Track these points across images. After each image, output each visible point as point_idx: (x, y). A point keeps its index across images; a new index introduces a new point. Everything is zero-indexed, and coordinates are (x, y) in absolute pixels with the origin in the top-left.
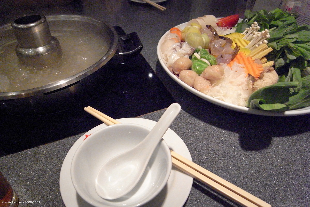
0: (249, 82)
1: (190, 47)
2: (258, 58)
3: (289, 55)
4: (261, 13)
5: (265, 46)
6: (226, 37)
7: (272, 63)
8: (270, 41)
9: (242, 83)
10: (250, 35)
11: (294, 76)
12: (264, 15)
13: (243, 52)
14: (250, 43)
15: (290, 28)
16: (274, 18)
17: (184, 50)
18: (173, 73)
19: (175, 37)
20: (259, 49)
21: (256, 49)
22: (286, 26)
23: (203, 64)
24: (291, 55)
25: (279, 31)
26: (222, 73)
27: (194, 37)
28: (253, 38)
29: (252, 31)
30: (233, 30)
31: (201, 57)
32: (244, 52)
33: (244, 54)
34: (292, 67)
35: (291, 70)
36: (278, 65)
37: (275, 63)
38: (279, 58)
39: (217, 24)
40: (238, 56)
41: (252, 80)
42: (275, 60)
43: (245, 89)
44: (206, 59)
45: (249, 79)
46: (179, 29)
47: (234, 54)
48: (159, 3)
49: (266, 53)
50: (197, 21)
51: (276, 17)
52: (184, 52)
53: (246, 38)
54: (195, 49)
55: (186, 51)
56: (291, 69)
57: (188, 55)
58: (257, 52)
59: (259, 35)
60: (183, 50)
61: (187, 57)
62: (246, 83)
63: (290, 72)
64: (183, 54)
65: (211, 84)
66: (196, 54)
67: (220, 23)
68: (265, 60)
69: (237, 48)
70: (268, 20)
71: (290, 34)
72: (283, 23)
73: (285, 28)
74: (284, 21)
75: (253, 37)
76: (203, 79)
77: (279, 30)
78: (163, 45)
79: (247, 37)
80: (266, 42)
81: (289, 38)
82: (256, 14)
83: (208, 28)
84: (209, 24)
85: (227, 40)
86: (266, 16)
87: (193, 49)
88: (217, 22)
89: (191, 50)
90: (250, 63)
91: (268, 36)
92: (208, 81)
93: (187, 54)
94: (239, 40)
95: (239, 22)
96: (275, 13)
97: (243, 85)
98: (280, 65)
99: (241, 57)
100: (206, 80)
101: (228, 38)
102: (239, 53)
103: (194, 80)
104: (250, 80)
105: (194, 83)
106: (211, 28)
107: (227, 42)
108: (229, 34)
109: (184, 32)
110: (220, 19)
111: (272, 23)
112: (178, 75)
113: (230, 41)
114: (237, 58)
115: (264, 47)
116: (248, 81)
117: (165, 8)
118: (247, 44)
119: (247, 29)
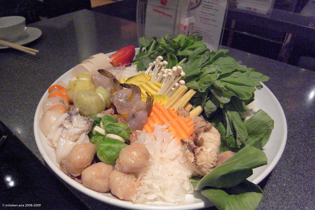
0: (187, 153)
1: (85, 120)
2: (181, 107)
3: (220, 97)
4: (162, 43)
5: (184, 88)
6: (129, 83)
7: (199, 109)
8: (187, 79)
9: (177, 156)
10: (159, 74)
11: (234, 123)
12: (166, 45)
13: (159, 102)
14: (163, 85)
15: (204, 57)
16: (180, 47)
17: (78, 128)
18: (70, 176)
19: (58, 103)
20: (178, 94)
21: (175, 95)
22: (198, 56)
23: (113, 145)
24: (222, 97)
25: (193, 64)
26: (147, 156)
27: (85, 99)
28: (163, 78)
29: (159, 69)
30: (134, 67)
31: (107, 132)
32: (161, 101)
33: (161, 104)
34: (228, 111)
35: (228, 116)
36: (209, 111)
37: (203, 108)
38: (207, 101)
39: (111, 63)
40: (154, 108)
41: (189, 150)
42: (203, 105)
43: (182, 162)
44: (114, 133)
45: (184, 149)
46: (62, 85)
47: (148, 108)
48: (28, 45)
49: (188, 97)
50: (83, 67)
51: (182, 45)
52: (78, 130)
53: (154, 80)
54: (93, 121)
55: (80, 128)
56: (228, 114)
57: (85, 133)
58: (177, 98)
59: (170, 74)
60: (74, 128)
61: (84, 137)
62: (182, 154)
63: (227, 119)
64: (76, 134)
65: (137, 177)
66: (97, 129)
67: (115, 61)
68: (190, 106)
69: (150, 99)
70: (173, 50)
71: (207, 66)
72: (192, 51)
73: (198, 58)
74: (193, 49)
75: (163, 76)
76: (122, 175)
77: (192, 62)
78: (42, 121)
79: (156, 78)
80: (183, 82)
81: (210, 73)
82: (153, 41)
83: (102, 74)
84: (101, 68)
85: (132, 88)
86: (169, 45)
87: (91, 121)
88: (110, 62)
89: (88, 123)
90: (174, 117)
91: (183, 74)
92: (130, 176)
93: (83, 132)
94: (147, 84)
95: (136, 54)
96: (180, 40)
97: (180, 158)
98: (212, 110)
99: (159, 109)
100: (126, 176)
101: (133, 85)
102: (154, 104)
103: (109, 179)
104: (186, 149)
105: (109, 185)
106: (106, 73)
107: (133, 92)
108: (132, 77)
109: (70, 90)
110: (113, 55)
111: (180, 53)
112: (79, 178)
113: (136, 89)
114: (154, 112)
115: (183, 90)
116: (184, 152)
117: (37, 51)
118: (160, 88)
119: (151, 65)
